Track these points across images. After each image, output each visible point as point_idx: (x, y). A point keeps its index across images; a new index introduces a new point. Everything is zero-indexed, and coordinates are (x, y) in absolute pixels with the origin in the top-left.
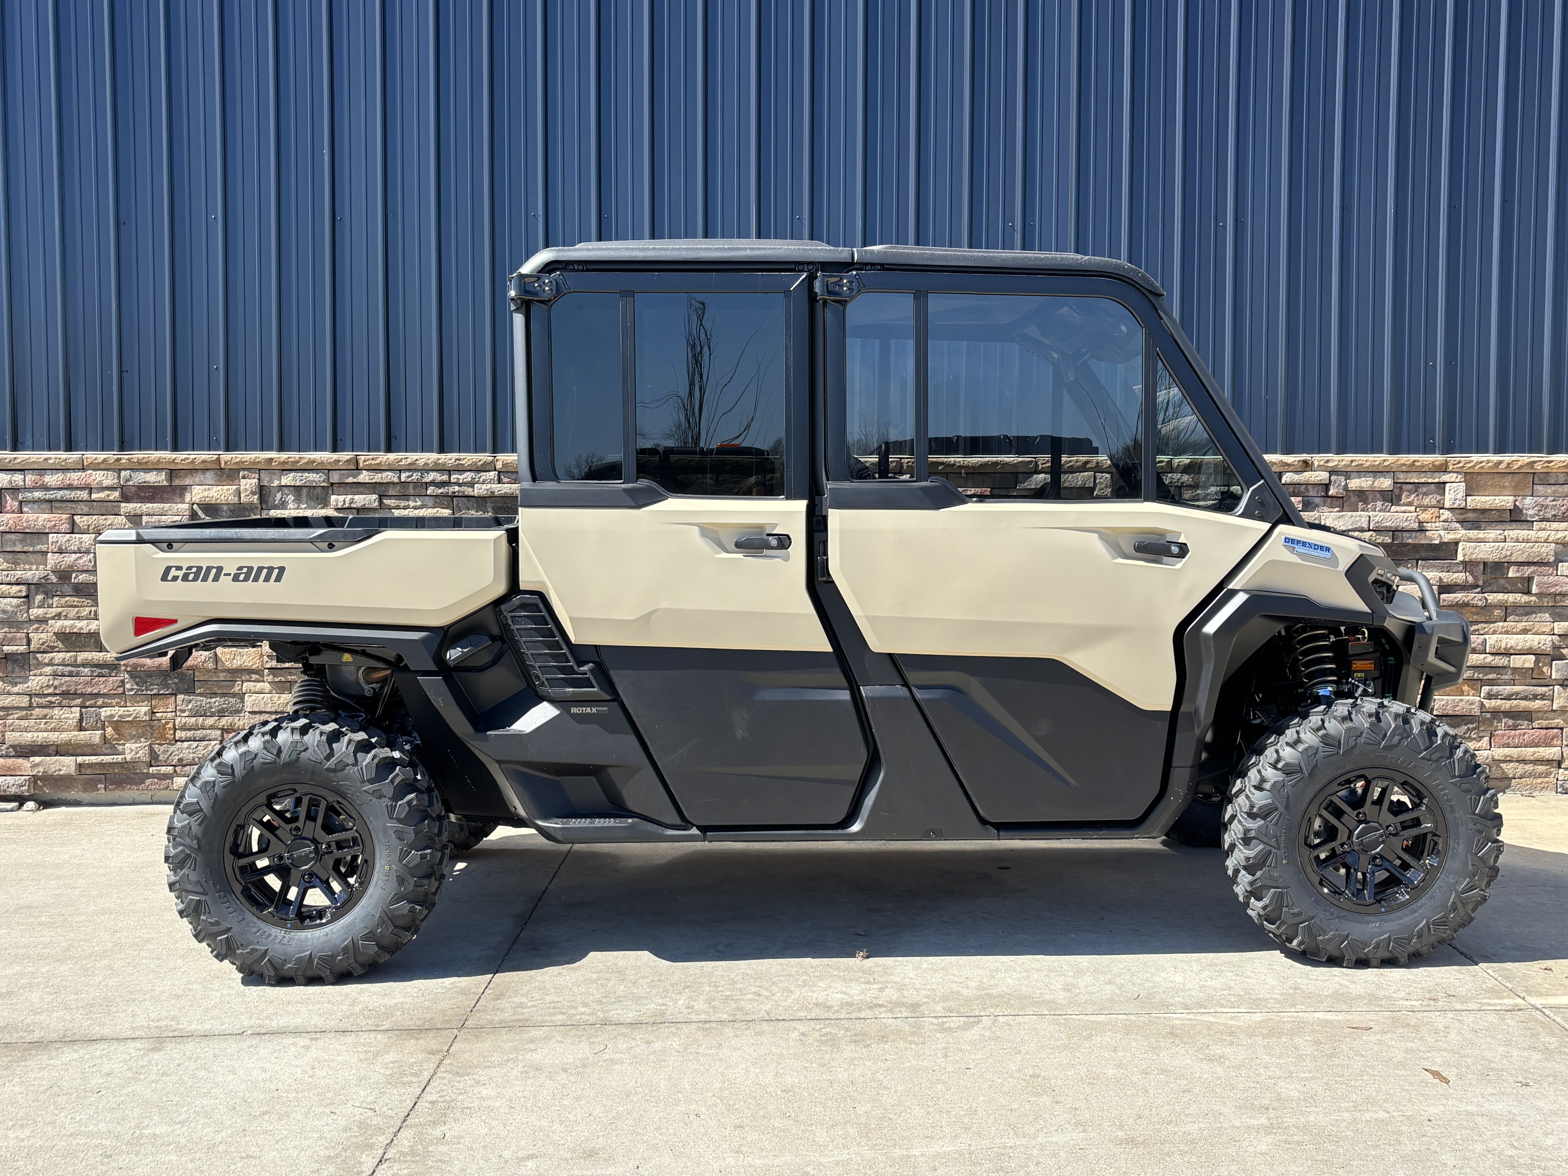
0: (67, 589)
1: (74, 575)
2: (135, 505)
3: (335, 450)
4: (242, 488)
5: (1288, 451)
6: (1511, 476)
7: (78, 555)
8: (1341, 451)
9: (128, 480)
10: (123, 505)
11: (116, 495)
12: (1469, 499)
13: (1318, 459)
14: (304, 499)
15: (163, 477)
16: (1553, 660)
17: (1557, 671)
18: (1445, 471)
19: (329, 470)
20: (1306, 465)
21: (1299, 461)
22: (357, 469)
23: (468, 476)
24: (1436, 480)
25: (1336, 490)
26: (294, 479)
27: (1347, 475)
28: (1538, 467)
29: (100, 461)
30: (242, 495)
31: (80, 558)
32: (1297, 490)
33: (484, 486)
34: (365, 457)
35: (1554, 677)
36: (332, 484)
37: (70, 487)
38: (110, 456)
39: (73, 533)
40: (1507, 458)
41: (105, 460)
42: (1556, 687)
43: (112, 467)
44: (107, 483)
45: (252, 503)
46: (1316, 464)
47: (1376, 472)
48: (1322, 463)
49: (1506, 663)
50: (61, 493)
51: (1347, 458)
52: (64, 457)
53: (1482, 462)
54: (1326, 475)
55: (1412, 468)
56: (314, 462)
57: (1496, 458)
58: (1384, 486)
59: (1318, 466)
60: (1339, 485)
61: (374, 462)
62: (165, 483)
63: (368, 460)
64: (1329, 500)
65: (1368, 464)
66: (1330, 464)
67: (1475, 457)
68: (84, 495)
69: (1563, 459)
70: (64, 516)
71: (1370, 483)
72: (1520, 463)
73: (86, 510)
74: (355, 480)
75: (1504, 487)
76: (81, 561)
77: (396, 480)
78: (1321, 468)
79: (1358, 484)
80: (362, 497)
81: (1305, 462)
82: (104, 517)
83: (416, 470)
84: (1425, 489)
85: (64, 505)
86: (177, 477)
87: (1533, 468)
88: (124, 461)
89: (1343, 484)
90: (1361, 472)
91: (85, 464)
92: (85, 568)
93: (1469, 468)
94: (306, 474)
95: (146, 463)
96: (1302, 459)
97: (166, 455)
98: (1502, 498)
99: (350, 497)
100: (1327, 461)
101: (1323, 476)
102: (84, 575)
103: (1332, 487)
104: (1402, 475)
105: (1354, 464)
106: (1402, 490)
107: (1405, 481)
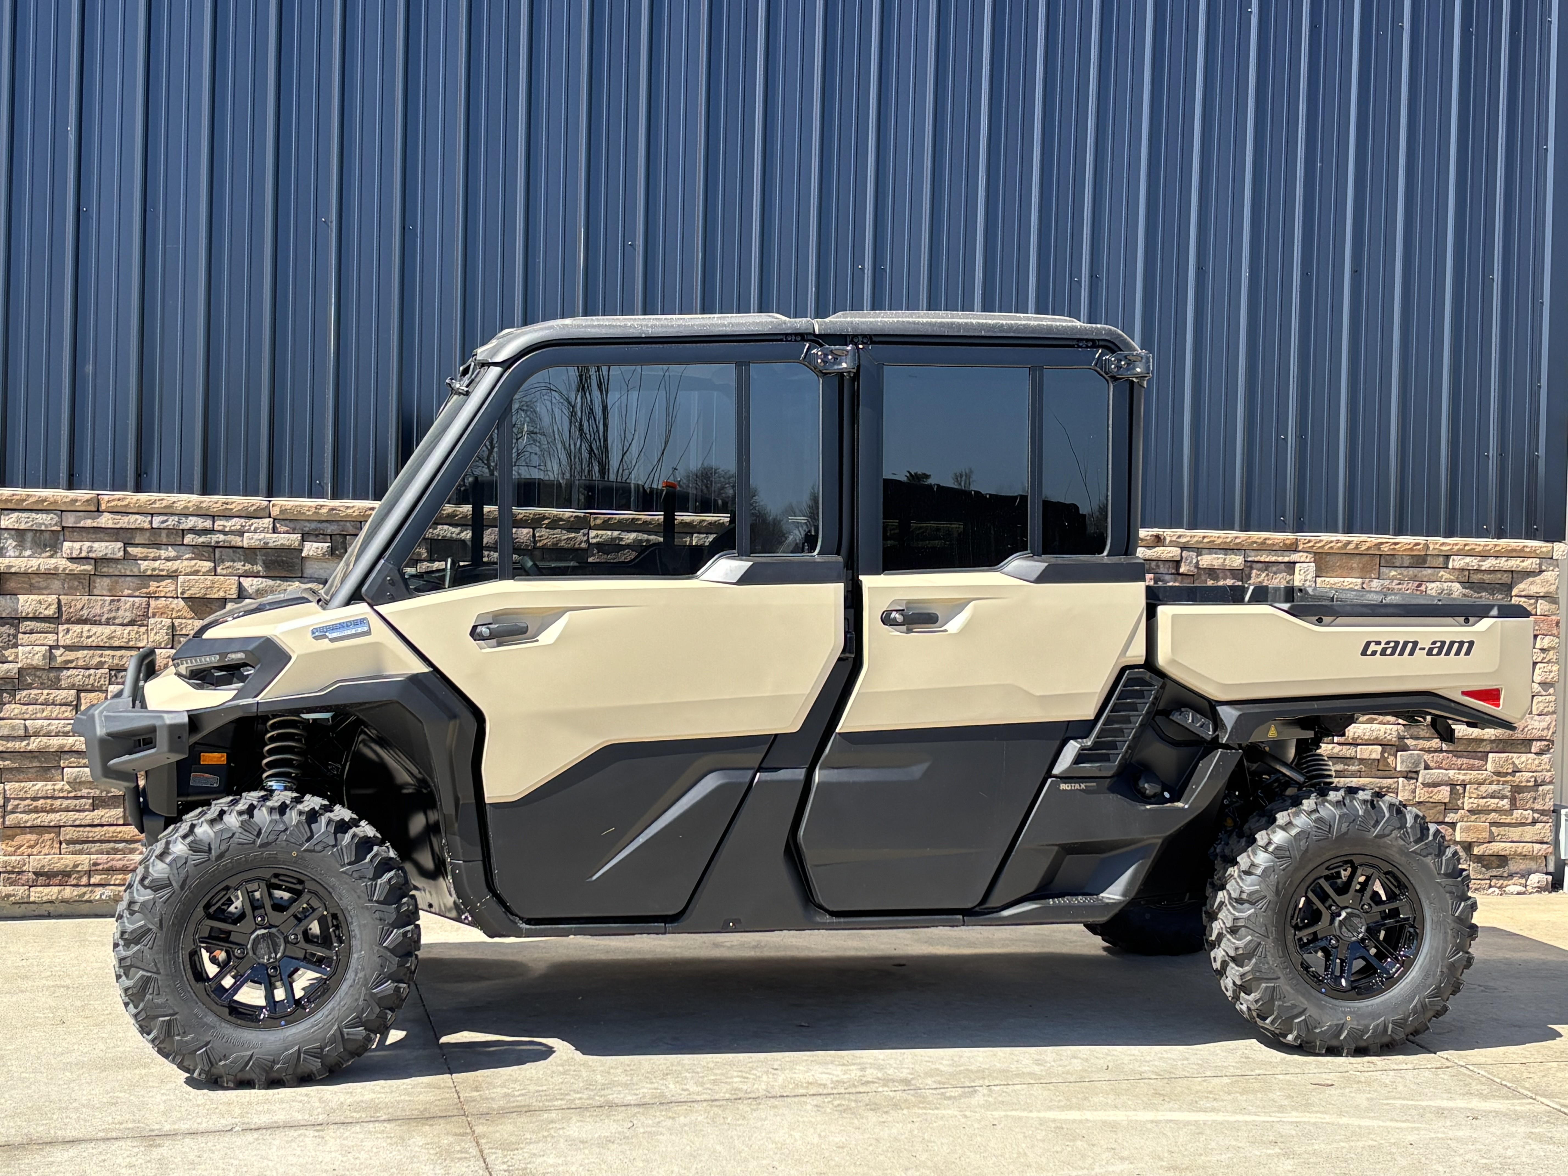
3: (71, 486)
6: (1358, 557)
8: (1193, 526)
12: (1319, 580)
13: (1169, 534)
14: (28, 545)
16: (1397, 751)
17: (1402, 762)
18: (1296, 551)
19: (62, 511)
20: (1159, 540)
21: (1152, 535)
22: (98, 511)
23: (235, 524)
24: (1286, 559)
25: (1187, 568)
26: (18, 521)
27: (1199, 551)
28: (1385, 548)
32: (1149, 566)
33: (256, 536)
34: (108, 497)
35: (1398, 769)
36: (63, 528)
40: (1356, 538)
42: (1401, 780)
46: (1168, 539)
47: (1227, 549)
48: (1174, 539)
49: (1353, 754)
51: (1199, 533)
53: (1332, 542)
54: (1179, 550)
55: (1263, 547)
56: (45, 501)
57: (1344, 538)
58: (1235, 565)
59: (1171, 541)
60: (1191, 562)
61: (120, 503)
63: (113, 500)
64: (1180, 578)
65: (1219, 541)
66: (1183, 540)
67: (1325, 537)
69: (1408, 541)
71: (1221, 561)
72: (1368, 544)
74: (95, 525)
75: (1352, 569)
77: (147, 525)
78: (1173, 544)
79: (1209, 562)
80: (104, 544)
81: (1158, 537)
83: (172, 514)
84: (1274, 569)
87: (1379, 549)
89: (1194, 561)
90: (1212, 549)
93: (1319, 548)
94: (34, 515)
96: (1155, 533)
98: (1350, 580)
99: (88, 544)
100: (1179, 537)
101: (1175, 552)
103: (1183, 564)
104: (1253, 553)
105: (1206, 540)
106: (1251, 568)
107: (1256, 559)
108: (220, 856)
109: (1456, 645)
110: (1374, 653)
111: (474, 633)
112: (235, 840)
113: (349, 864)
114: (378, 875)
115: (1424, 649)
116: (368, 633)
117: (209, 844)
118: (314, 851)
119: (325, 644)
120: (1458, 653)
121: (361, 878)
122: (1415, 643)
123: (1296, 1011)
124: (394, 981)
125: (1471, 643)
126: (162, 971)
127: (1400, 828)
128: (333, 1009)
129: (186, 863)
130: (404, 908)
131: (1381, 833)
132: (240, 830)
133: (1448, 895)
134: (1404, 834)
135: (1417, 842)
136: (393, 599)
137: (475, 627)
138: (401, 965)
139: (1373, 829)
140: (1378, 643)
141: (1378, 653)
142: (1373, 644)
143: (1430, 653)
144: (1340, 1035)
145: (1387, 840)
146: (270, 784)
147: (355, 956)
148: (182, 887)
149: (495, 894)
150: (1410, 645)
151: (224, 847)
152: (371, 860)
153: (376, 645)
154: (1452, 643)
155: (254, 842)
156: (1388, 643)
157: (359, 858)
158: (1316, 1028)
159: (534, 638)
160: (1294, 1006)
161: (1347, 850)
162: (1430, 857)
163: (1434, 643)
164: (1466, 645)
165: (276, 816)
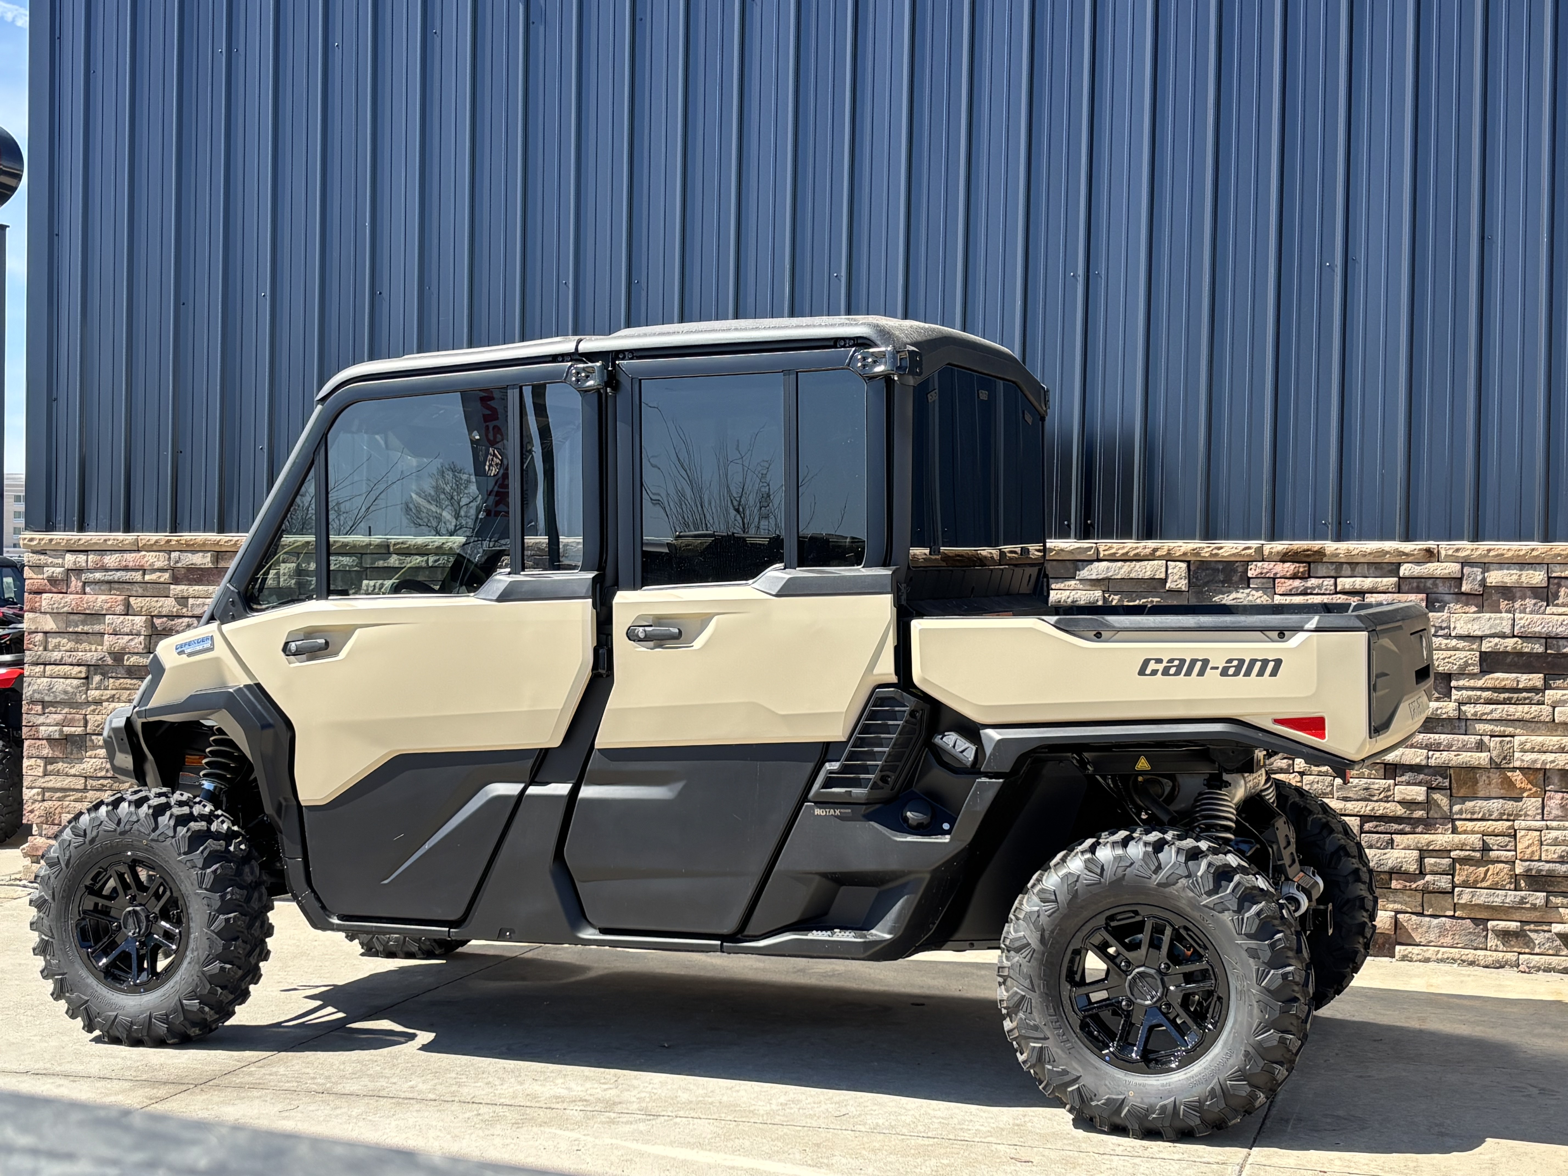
0: (122, 672)
1: (126, 657)
2: (183, 587)
3: (367, 532)
4: (282, 572)
5: (1407, 537)
7: (131, 637)
8: (1476, 537)
9: (177, 562)
10: (172, 587)
11: (166, 576)
13: (1445, 547)
15: (209, 559)
19: (362, 554)
20: (1430, 555)
21: (1420, 550)
22: (388, 552)
25: (1470, 586)
27: (1485, 566)
29: (152, 542)
30: (282, 580)
31: (132, 640)
32: (1422, 585)
34: (396, 540)
36: (362, 568)
37: (126, 569)
38: (161, 537)
39: (127, 615)
41: (156, 542)
43: (164, 548)
44: (158, 565)
45: (290, 588)
46: (1443, 553)
47: (1523, 564)
48: (1450, 552)
50: (119, 574)
51: (1483, 547)
52: (121, 538)
54: (1458, 566)
58: (1534, 582)
59: (1447, 555)
60: (1474, 579)
61: (403, 545)
62: (210, 565)
63: (398, 543)
64: (1464, 598)
65: (1510, 554)
66: (1461, 554)
68: (137, 576)
70: (120, 598)
71: (1515, 577)
73: (140, 591)
74: (386, 565)
76: (133, 643)
77: (424, 564)
78: (1450, 559)
79: (1499, 579)
81: (1429, 551)
82: (155, 599)
83: (444, 554)
85: (121, 586)
86: (222, 559)
88: (173, 543)
89: (1479, 578)
90: (1503, 563)
91: (140, 545)
92: (136, 651)
94: (341, 558)
95: (193, 544)
96: (1424, 547)
97: (213, 536)
99: (380, 582)
101: (1452, 568)
102: (135, 657)
103: (1464, 582)
104: (1558, 568)
105: (1492, 554)
106: (1559, 586)
107: (1563, 575)
108: (93, 841)
109: (1258, 664)
110: (1154, 672)
111: (285, 649)
112: (103, 827)
113: (185, 854)
114: (206, 865)
115: (1217, 668)
116: (211, 649)
117: (85, 830)
118: (157, 841)
119: (184, 659)
120: (1261, 673)
121: (193, 867)
122: (1206, 662)
123: (1067, 1079)
124: (221, 961)
125: (1278, 662)
126: (56, 936)
127: (1189, 876)
128: (176, 982)
129: (69, 845)
130: (229, 897)
131: (1164, 881)
132: (107, 819)
133: (1251, 961)
134: (1193, 883)
135: (1209, 894)
136: (234, 618)
137: (287, 644)
138: (226, 948)
139: (1154, 876)
140: (1158, 661)
141: (1160, 673)
142: (1153, 662)
143: (1224, 673)
144: (1121, 1113)
145: (1172, 890)
146: (204, 782)
147: (192, 936)
148: (67, 865)
149: (313, 891)
150: (1199, 664)
151: (94, 833)
152: (202, 852)
153: (217, 660)
154: (1253, 662)
155: (115, 830)
156: (1171, 661)
157: (192, 849)
158: (1092, 1100)
159: (336, 654)
160: (1065, 1072)
161: (1126, 899)
162: (1226, 913)
163: (1230, 661)
164: (1271, 665)
165: (132, 809)
